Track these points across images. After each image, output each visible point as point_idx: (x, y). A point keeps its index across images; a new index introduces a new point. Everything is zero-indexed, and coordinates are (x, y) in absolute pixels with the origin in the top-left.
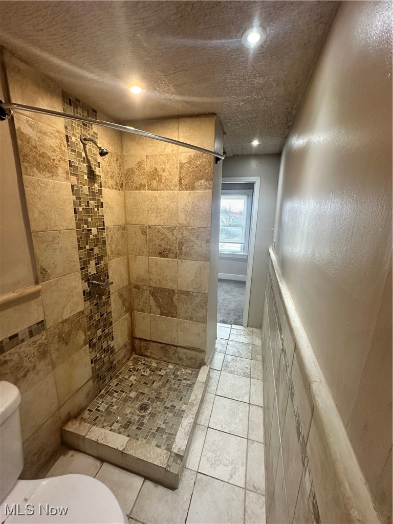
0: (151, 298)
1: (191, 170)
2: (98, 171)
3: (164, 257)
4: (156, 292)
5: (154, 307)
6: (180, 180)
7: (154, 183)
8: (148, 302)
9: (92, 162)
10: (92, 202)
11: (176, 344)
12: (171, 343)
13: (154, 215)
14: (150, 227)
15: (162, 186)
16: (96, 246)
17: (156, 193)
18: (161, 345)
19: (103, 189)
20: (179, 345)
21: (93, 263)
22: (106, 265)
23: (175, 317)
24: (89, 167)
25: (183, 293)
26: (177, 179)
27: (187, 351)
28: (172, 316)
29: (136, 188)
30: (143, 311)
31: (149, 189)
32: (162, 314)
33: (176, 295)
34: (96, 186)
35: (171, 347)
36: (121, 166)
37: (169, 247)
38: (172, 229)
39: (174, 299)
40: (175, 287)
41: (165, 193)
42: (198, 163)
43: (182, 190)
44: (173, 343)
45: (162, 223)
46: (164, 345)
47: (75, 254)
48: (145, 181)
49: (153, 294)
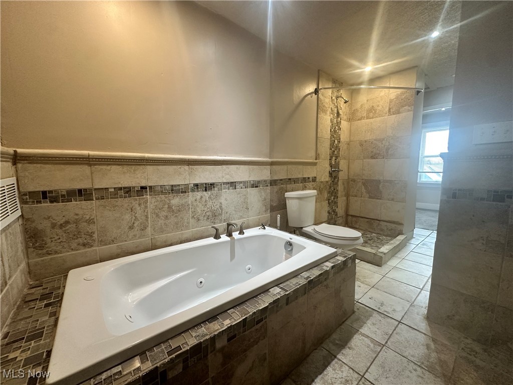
0: (363, 187)
1: (397, 102)
2: (341, 112)
3: (374, 159)
4: (366, 183)
5: (364, 193)
6: (390, 109)
7: (371, 115)
8: (360, 190)
9: (339, 108)
10: (337, 127)
11: (379, 219)
12: (375, 218)
13: (369, 133)
14: (366, 141)
15: (376, 115)
16: (336, 150)
17: (371, 120)
18: (367, 220)
19: (342, 121)
20: (382, 219)
21: (334, 158)
22: (339, 162)
23: (380, 199)
24: (338, 110)
25: (387, 182)
26: (388, 109)
27: (388, 224)
28: (378, 199)
29: (359, 120)
30: (356, 196)
31: (367, 119)
32: (370, 197)
33: (382, 184)
34: (339, 119)
35: (376, 221)
36: (350, 109)
37: (378, 152)
38: (381, 140)
39: (380, 187)
40: (381, 178)
41: (378, 119)
42: (403, 97)
43: (391, 115)
44: (377, 218)
45: (374, 138)
46: (370, 220)
47: (328, 151)
48: (365, 114)
49: (364, 184)
